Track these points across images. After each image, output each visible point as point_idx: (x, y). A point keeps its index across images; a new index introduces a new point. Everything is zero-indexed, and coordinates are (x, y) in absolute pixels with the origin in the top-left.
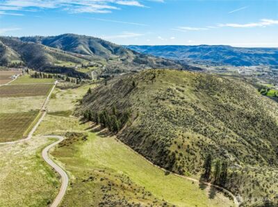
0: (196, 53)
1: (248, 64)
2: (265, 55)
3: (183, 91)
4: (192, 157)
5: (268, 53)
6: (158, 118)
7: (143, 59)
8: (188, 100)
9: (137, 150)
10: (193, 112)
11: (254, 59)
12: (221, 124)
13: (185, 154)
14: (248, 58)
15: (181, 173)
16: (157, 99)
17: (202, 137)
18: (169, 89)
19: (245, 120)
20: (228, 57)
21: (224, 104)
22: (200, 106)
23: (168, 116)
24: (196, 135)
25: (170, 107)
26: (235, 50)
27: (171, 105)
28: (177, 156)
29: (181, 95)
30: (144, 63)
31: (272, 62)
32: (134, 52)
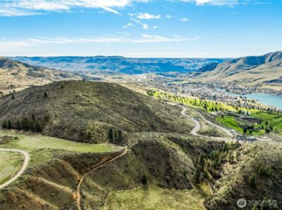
0: (93, 64)
1: (140, 72)
2: (152, 64)
3: (88, 96)
4: (101, 135)
5: (154, 62)
6: (72, 116)
7: (39, 72)
8: (93, 102)
9: (63, 138)
10: (98, 110)
11: (144, 68)
12: (117, 115)
13: (96, 133)
14: (139, 67)
15: (96, 143)
16: (69, 104)
17: (106, 124)
18: (77, 96)
19: (132, 111)
20: (122, 67)
21: (119, 102)
22: (102, 106)
23: (80, 114)
24: (102, 123)
25: (80, 108)
26: (127, 60)
27: (81, 107)
28: (92, 135)
29: (87, 99)
30: (40, 76)
31: (157, 70)
32: (26, 65)
